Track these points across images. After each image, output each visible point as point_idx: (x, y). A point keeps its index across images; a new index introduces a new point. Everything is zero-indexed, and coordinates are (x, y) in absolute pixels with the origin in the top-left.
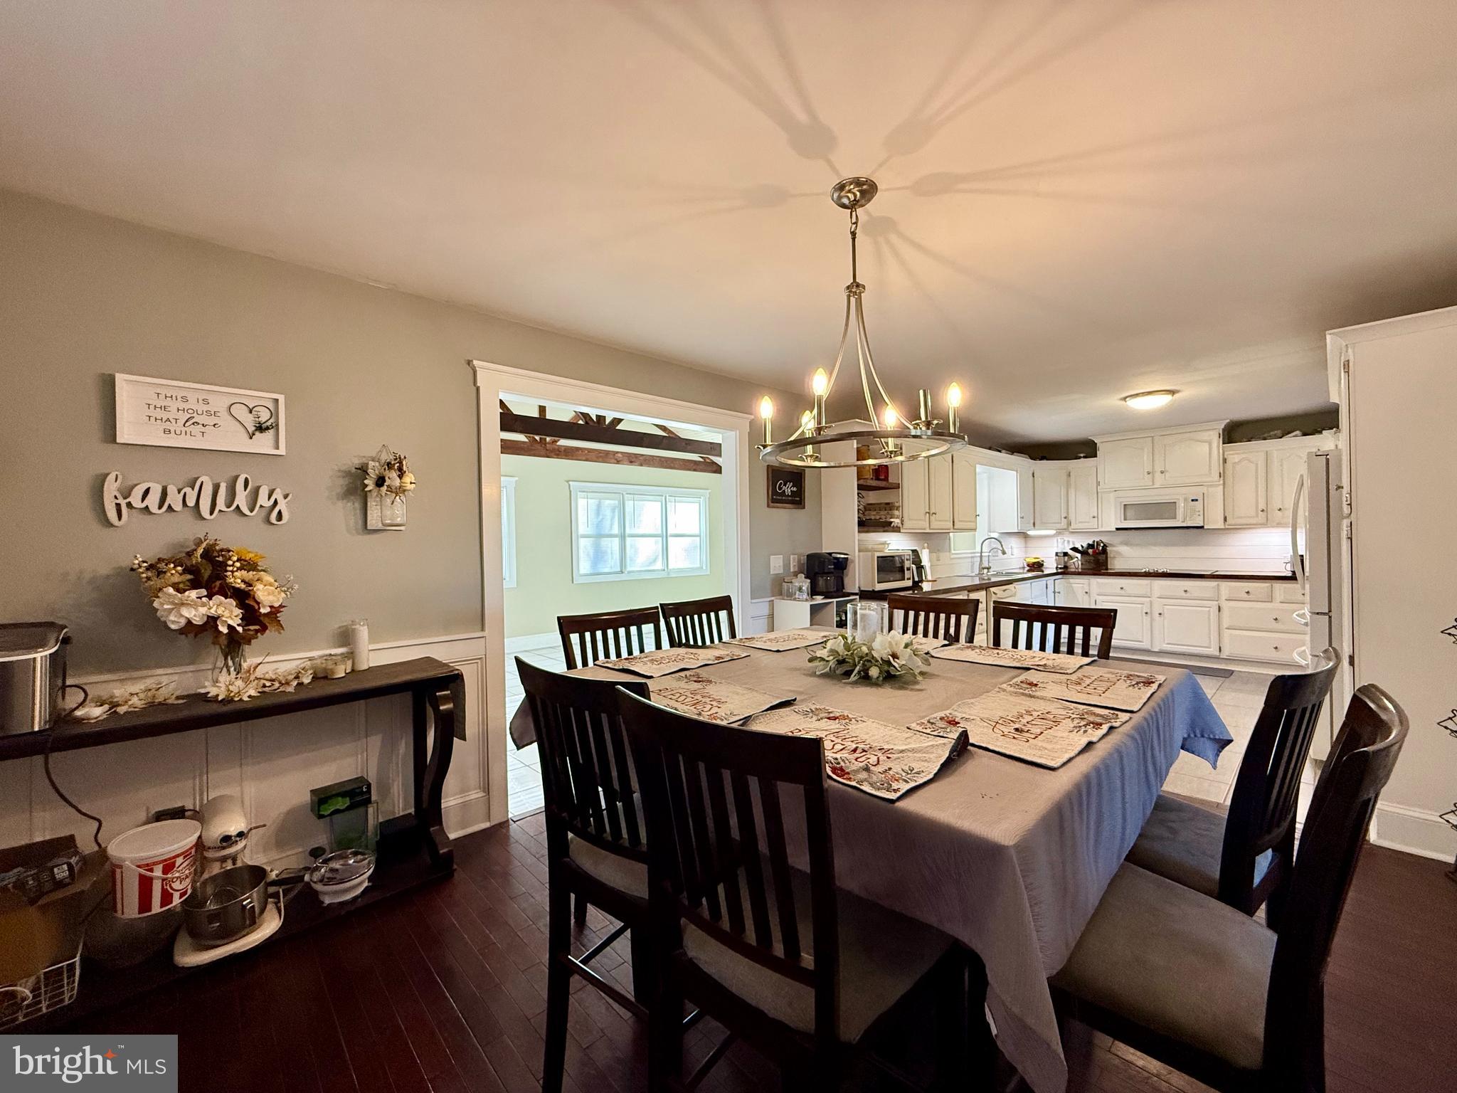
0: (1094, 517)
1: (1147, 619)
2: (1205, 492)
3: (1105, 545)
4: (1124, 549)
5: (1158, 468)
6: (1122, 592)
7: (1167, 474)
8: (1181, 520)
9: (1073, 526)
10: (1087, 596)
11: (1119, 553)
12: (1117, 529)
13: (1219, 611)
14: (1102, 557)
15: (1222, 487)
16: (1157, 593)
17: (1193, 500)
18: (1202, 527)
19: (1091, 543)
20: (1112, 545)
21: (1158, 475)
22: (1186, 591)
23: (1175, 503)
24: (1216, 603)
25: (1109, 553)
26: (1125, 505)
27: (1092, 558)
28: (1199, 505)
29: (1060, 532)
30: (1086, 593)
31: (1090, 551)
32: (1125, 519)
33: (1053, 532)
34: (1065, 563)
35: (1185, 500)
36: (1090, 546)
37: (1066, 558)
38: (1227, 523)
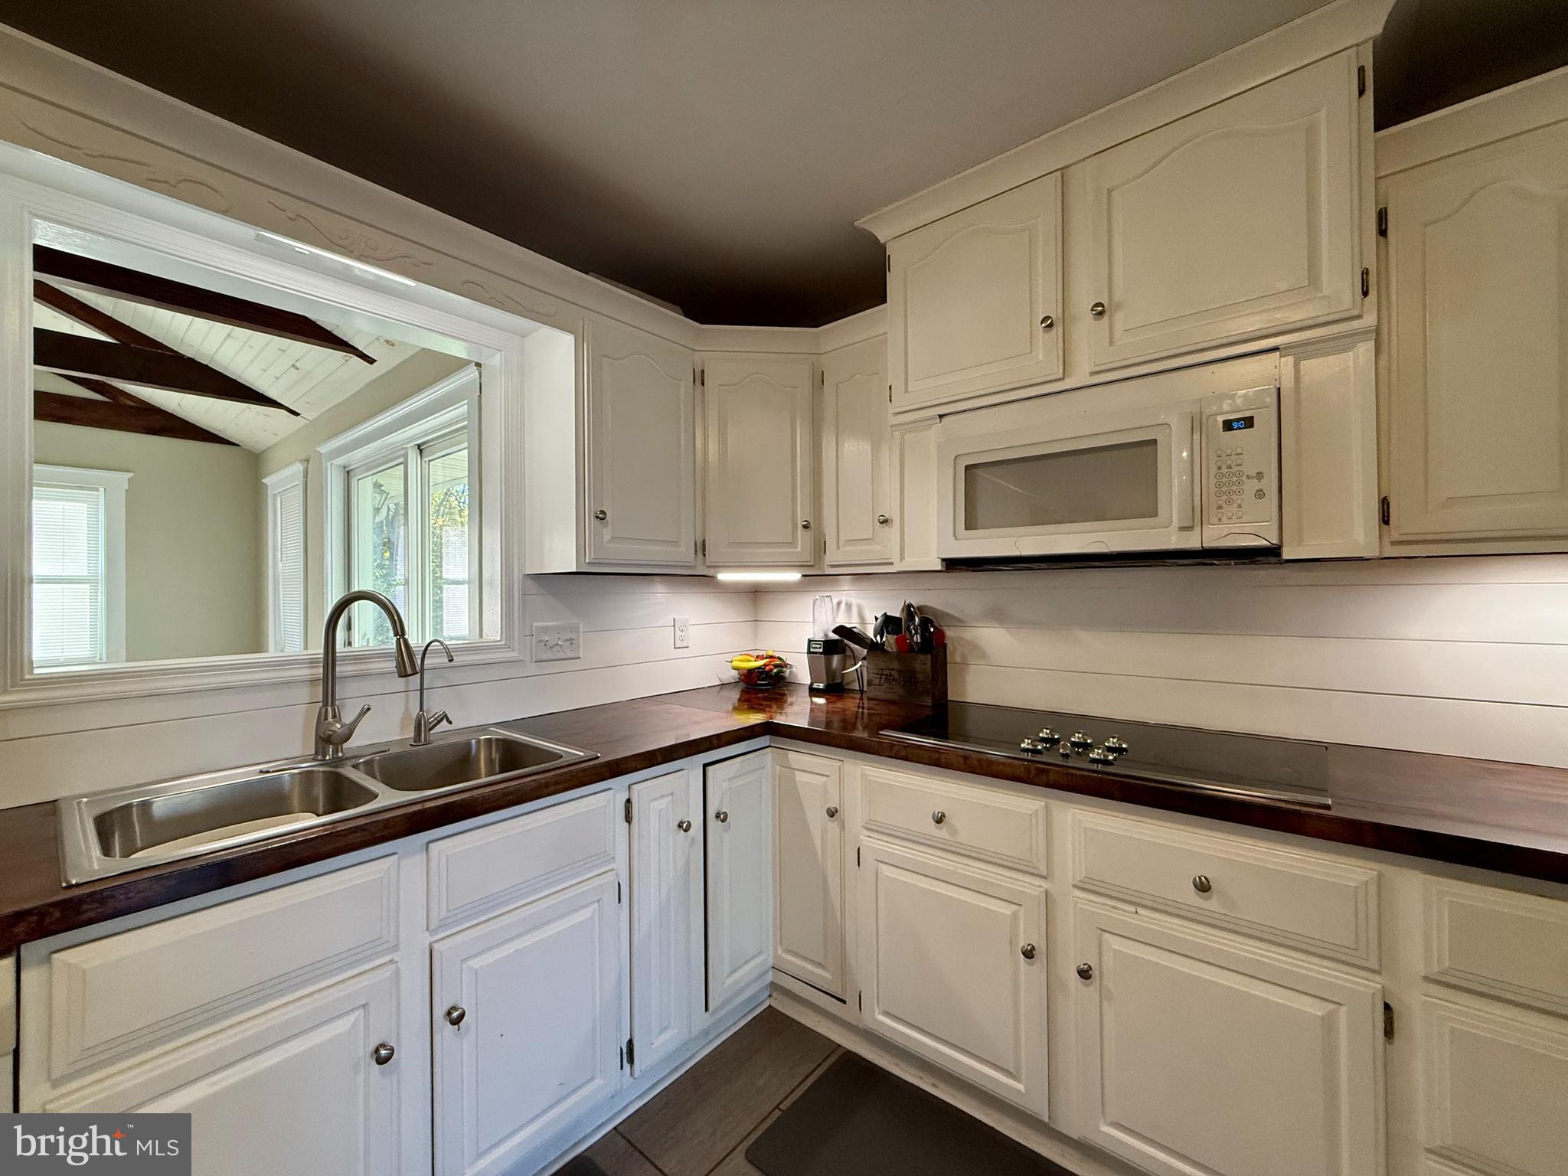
0: (885, 522)
1: (1031, 974)
2: (1287, 384)
3: (926, 622)
4: (992, 637)
5: (1083, 300)
6: (942, 832)
7: (1120, 318)
8: (1176, 523)
9: (832, 556)
10: (833, 826)
11: (976, 648)
12: (952, 565)
13: (1389, 1032)
14: (923, 664)
15: (1371, 345)
16: (1071, 864)
17: (1228, 425)
18: (1270, 555)
19: (896, 613)
20: (958, 622)
21: (1085, 328)
22: (1203, 887)
23: (1154, 442)
24: (1374, 984)
25: (950, 647)
26: (967, 468)
27: (895, 665)
28: (1254, 445)
29: (817, 577)
30: (832, 813)
31: (889, 640)
32: (970, 525)
33: (794, 576)
34: (830, 673)
35: (1197, 424)
36: (889, 623)
37: (836, 659)
38: (1393, 533)
